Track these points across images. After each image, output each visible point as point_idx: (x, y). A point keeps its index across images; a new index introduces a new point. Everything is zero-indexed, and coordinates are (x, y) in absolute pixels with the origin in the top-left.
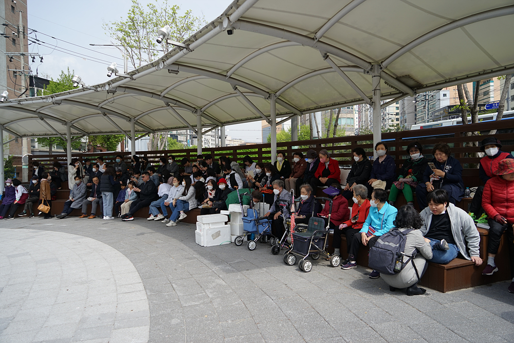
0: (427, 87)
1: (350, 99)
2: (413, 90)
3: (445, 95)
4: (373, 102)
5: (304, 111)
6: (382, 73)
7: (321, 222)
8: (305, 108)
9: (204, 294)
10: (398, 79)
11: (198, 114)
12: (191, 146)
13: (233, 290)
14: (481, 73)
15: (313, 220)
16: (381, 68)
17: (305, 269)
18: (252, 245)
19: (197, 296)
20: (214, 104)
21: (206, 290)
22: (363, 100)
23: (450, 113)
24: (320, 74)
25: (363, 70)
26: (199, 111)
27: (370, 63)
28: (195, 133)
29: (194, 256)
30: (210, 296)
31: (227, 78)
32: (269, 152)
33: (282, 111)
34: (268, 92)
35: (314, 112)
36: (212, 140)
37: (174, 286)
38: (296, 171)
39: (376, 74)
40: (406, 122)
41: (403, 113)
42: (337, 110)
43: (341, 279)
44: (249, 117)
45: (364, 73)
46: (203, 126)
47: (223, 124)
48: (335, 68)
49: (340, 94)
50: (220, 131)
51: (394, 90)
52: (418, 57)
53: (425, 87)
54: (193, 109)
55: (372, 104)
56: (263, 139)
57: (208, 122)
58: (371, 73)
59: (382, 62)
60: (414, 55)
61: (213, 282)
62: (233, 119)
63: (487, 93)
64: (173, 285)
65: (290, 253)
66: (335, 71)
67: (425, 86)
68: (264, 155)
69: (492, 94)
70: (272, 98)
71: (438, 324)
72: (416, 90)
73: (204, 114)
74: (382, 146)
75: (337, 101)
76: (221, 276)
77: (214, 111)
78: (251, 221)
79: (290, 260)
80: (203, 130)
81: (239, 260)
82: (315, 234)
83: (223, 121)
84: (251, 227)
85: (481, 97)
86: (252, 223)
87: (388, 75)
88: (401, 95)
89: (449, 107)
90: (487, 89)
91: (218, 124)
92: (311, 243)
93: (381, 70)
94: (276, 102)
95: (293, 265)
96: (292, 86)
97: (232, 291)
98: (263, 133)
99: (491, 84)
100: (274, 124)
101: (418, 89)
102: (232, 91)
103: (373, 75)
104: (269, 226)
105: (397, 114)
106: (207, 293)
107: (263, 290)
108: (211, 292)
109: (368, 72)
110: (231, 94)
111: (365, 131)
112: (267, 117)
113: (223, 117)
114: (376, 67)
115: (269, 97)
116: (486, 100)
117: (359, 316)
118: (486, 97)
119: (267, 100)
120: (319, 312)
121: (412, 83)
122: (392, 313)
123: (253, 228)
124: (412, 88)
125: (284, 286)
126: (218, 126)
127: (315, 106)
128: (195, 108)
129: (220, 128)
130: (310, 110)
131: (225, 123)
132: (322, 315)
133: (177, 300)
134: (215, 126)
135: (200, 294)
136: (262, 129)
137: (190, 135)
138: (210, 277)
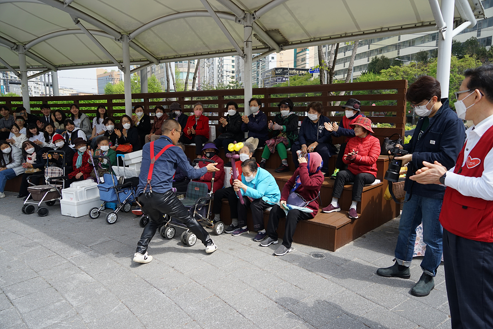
0: (292, 44)
1: (213, 50)
2: (279, 46)
3: (273, 58)
4: (245, 55)
5: (162, 59)
6: (254, 23)
7: (204, 187)
8: (162, 55)
9: (64, 301)
10: (267, 32)
11: (21, 51)
12: (6, 93)
13: (105, 287)
14: (343, 35)
15: (192, 185)
16: (254, 18)
17: (190, 242)
18: (112, 217)
19: (52, 307)
20: (44, 40)
21: (66, 295)
22: (236, 51)
23: (276, 74)
24: (183, 17)
25: (234, 18)
26: (21, 47)
27: (243, 11)
28: (18, 76)
29: (36, 240)
30: (75, 303)
31: (65, 6)
32: (123, 104)
33: (135, 58)
34: (120, 33)
35: (170, 62)
36: (35, 87)
37: (12, 296)
38: (158, 127)
39: (249, 24)
40: (240, 80)
41: (238, 71)
42: (196, 61)
43: (231, 249)
44: (93, 61)
45: (236, 22)
46: (29, 68)
47: (58, 68)
48: (211, 13)
49: (204, 43)
50: (50, 76)
51: (261, 44)
52: (290, 11)
53: (290, 45)
54: (13, 45)
55: (244, 56)
56: (98, 90)
57: (35, 63)
58: (244, 23)
59: (255, 12)
60: (287, 8)
61: (73, 278)
62: (71, 63)
63: (304, 60)
64: (9, 294)
65: (167, 226)
66: (211, 17)
67: (290, 43)
68: (115, 108)
69: (307, 61)
70: (125, 40)
71: (348, 291)
72: (282, 46)
73: (29, 53)
74: (254, 102)
75: (200, 51)
76: (83, 267)
77: (43, 49)
78: (109, 189)
79: (168, 233)
80: (30, 73)
81: (102, 239)
82: (199, 202)
83: (58, 64)
84: (109, 196)
85: (300, 63)
86: (111, 191)
87: (259, 27)
88: (267, 50)
89: (277, 69)
90: (304, 56)
91: (50, 66)
92: (195, 212)
93: (254, 20)
94: (130, 46)
95: (173, 238)
96: (149, 28)
97: (104, 289)
98: (98, 83)
99: (307, 52)
100: (127, 71)
101: (284, 45)
102: (73, 25)
103: (245, 25)
104: (133, 193)
105: (233, 72)
106: (68, 299)
107: (147, 280)
108: (74, 298)
109: (239, 21)
110: (68, 30)
111: (207, 86)
112: (119, 63)
113: (57, 60)
114: (248, 15)
115: (121, 38)
116: (303, 66)
117: (271, 297)
118: (303, 63)
119: (117, 42)
120: (227, 301)
121: (279, 38)
122: (301, 286)
123: (112, 197)
124: (278, 43)
125: (172, 270)
126: (49, 70)
127: (174, 54)
128: (14, 43)
129: (50, 73)
130: (168, 59)
131: (59, 66)
132: (231, 305)
133: (19, 322)
134: (45, 70)
135: (58, 304)
136: (98, 78)
137: (4, 80)
138: (66, 272)
